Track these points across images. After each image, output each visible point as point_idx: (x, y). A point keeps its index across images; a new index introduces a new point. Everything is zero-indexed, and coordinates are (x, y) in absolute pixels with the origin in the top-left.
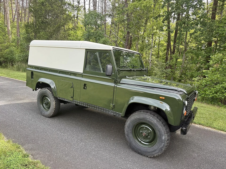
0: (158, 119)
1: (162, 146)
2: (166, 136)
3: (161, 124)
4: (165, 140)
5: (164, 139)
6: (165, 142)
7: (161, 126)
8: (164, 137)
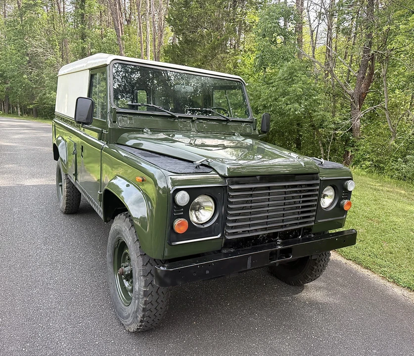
0: (135, 236)
1: (136, 307)
2: (143, 284)
3: (137, 250)
4: (140, 294)
5: (137, 289)
6: (141, 300)
7: (137, 255)
8: (137, 283)
